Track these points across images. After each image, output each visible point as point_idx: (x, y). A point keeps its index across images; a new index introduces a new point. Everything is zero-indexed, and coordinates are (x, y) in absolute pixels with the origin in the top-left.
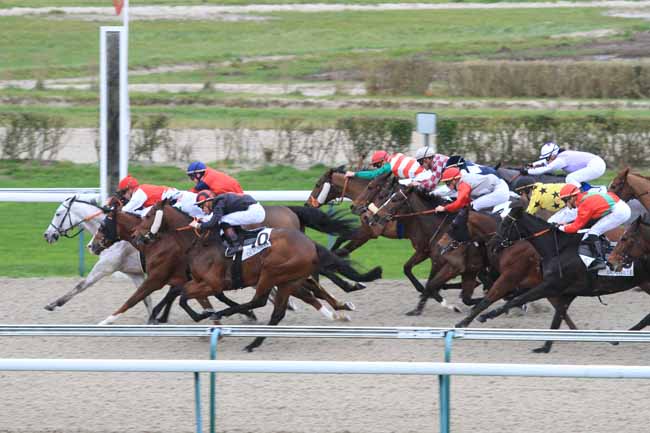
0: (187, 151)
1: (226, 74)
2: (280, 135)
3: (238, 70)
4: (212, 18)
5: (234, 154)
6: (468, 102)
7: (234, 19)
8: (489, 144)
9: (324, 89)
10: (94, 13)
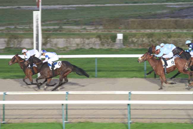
0: (56, 44)
1: (65, 24)
2: (81, 40)
3: (68, 22)
4: (61, 9)
5: (68, 45)
6: (131, 30)
7: (66, 9)
8: (137, 41)
9: (91, 27)
10: (29, 8)
